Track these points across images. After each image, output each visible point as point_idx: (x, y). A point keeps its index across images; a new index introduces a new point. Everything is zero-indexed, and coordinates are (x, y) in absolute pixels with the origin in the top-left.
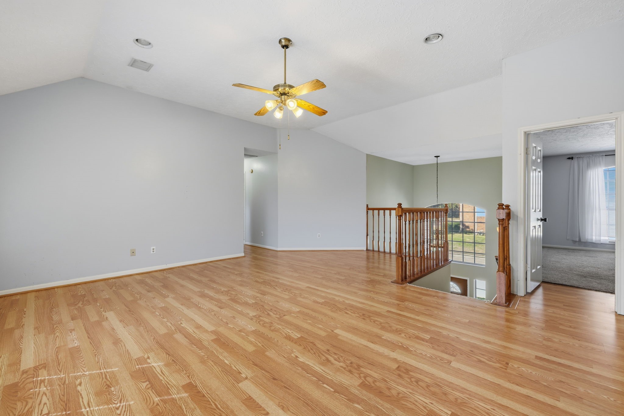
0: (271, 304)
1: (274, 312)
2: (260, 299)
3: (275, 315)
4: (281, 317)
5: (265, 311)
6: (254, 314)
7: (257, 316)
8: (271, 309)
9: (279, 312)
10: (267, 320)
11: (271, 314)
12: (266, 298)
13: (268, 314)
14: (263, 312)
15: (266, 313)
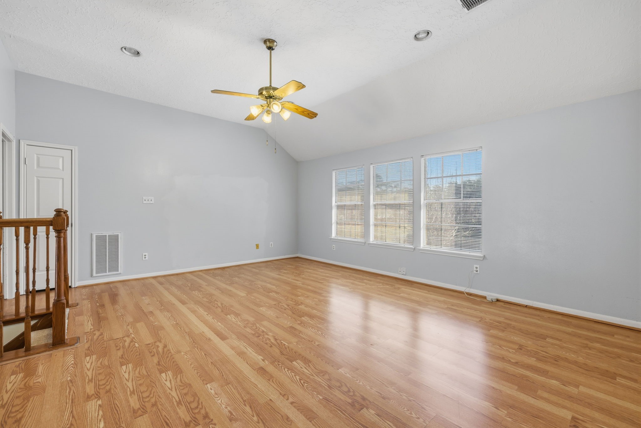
0: (285, 315)
1: (283, 307)
2: (296, 321)
3: (282, 305)
4: (278, 303)
5: (291, 308)
6: (300, 306)
7: (297, 305)
8: (285, 310)
9: (279, 307)
10: (290, 302)
11: (286, 306)
12: (289, 323)
13: (288, 306)
14: (293, 307)
15: (290, 307)
